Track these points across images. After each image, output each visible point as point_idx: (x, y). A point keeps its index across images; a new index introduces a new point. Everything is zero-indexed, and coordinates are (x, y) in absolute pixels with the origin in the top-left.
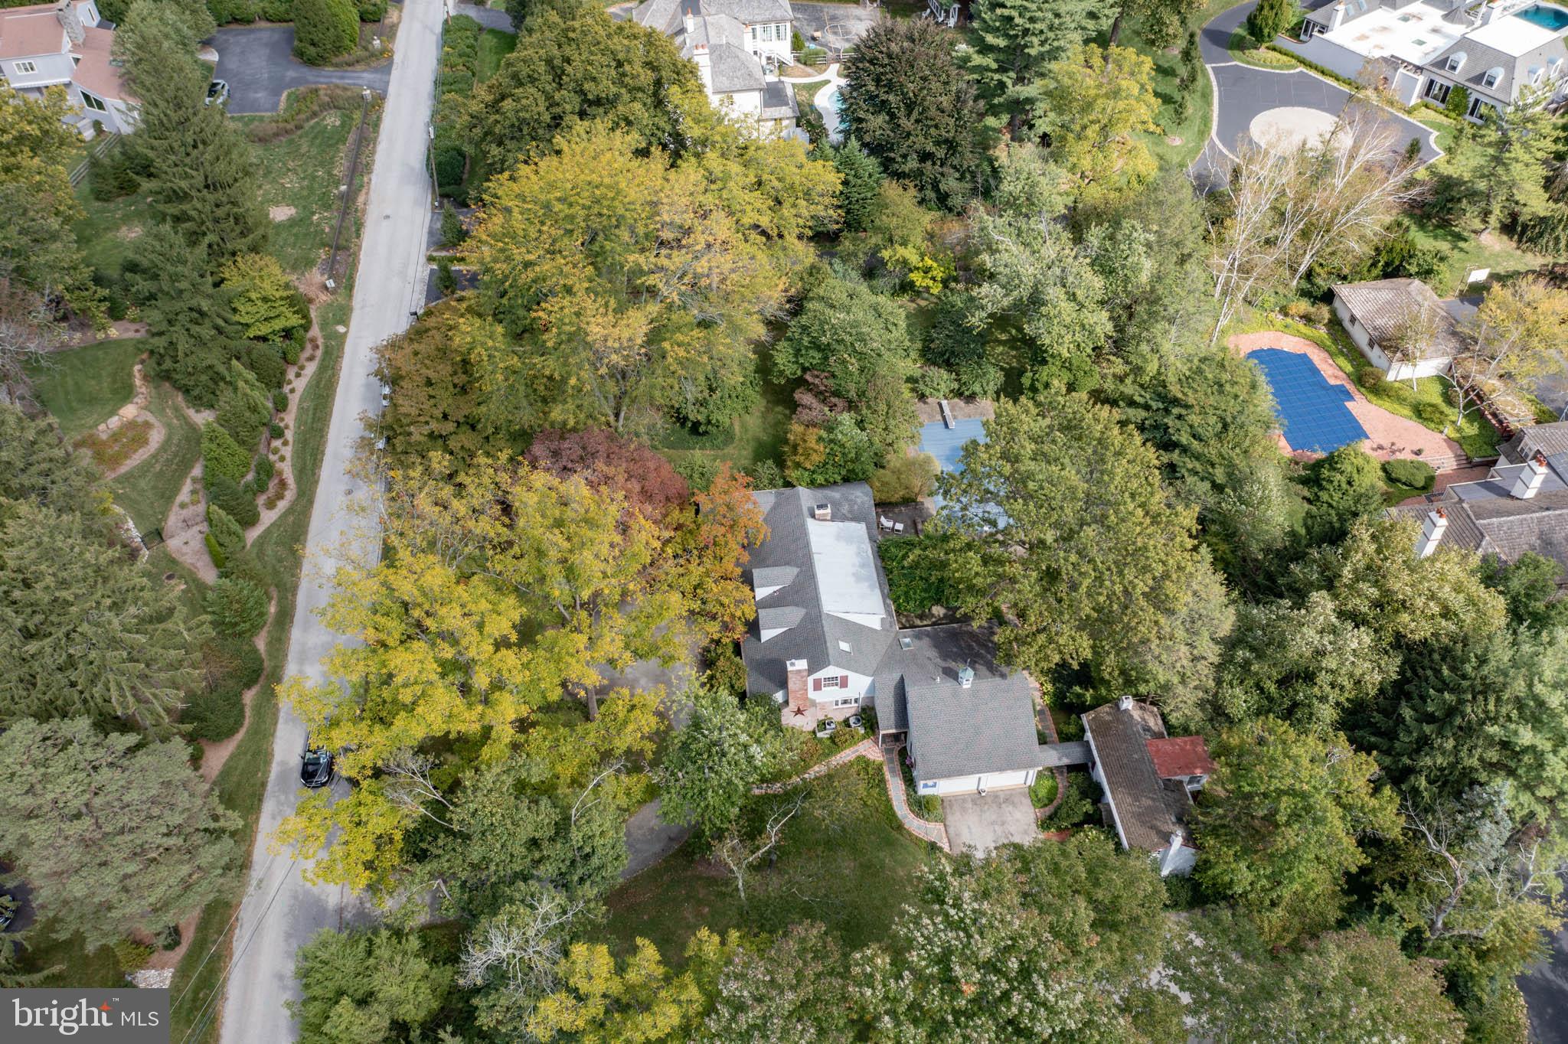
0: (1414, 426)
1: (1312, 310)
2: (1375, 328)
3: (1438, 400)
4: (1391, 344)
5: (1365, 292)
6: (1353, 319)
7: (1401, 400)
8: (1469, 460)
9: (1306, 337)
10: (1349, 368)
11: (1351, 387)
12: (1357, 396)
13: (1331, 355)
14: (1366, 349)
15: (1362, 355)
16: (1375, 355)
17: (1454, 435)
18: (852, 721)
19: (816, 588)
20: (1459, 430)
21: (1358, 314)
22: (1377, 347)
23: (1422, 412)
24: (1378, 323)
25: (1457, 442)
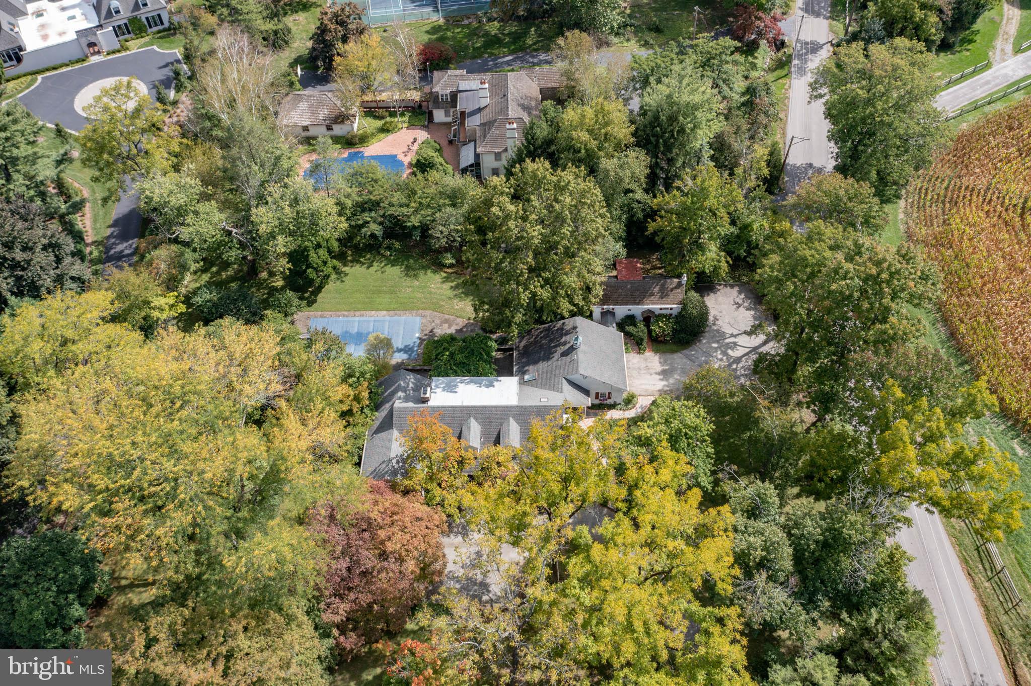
0: (390, 137)
2: (325, 120)
3: (380, 122)
4: (340, 118)
6: (306, 128)
7: (373, 135)
8: (424, 126)
10: (340, 146)
12: (362, 149)
15: (333, 137)
16: (339, 130)
17: (406, 125)
19: (496, 407)
20: (404, 122)
21: (304, 124)
22: (335, 127)
23: (384, 130)
24: (321, 117)
25: (411, 126)
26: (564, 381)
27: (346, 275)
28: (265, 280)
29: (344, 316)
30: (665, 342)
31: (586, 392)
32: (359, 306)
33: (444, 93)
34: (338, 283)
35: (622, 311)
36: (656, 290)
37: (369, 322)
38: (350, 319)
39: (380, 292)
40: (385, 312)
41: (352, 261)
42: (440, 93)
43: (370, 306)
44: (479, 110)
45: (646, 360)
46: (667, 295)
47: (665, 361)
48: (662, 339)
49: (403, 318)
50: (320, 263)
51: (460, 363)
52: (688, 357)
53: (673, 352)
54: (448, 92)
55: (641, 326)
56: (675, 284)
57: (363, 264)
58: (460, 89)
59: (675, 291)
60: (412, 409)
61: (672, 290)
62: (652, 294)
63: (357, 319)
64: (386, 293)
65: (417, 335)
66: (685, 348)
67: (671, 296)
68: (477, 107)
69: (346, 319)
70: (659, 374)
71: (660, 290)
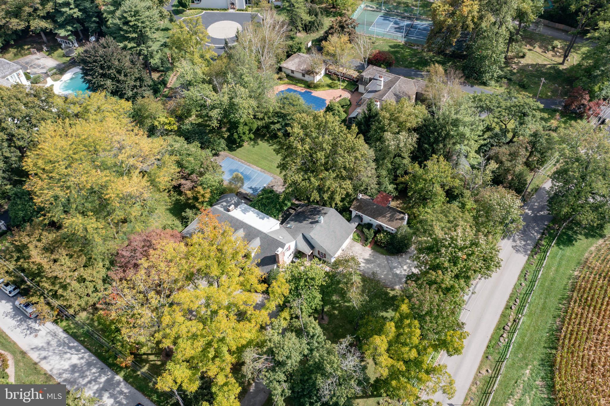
0: (331, 91)
1: (280, 75)
2: (303, 70)
3: (331, 81)
4: (310, 72)
5: (290, 62)
6: (293, 72)
7: (323, 86)
8: (351, 91)
9: (285, 84)
10: (303, 86)
11: (308, 90)
12: (312, 91)
13: (295, 85)
14: (303, 78)
15: (303, 80)
16: (307, 78)
17: (342, 88)
18: (294, 260)
19: (255, 229)
20: (342, 86)
21: (293, 69)
22: (306, 75)
23: (330, 86)
24: (301, 68)
25: (345, 89)
26: (301, 235)
27: (258, 145)
28: (222, 132)
29: (242, 162)
30: (379, 246)
31: (312, 247)
32: (251, 161)
33: (366, 77)
34: (252, 147)
35: (367, 219)
36: (388, 215)
37: (250, 169)
38: (243, 165)
39: (265, 159)
40: (260, 169)
41: (265, 140)
42: (364, 76)
43: (256, 163)
44: (376, 91)
45: (364, 250)
46: (393, 221)
47: (373, 256)
48: (379, 244)
49: (265, 175)
50: (242, 132)
51: (264, 204)
52: (387, 260)
53: (382, 254)
54: (369, 77)
55: (372, 231)
56: (400, 217)
57: (270, 143)
58: (375, 78)
59: (398, 221)
60: (221, 212)
61: (397, 219)
62: (385, 217)
63: (246, 166)
64: (268, 160)
65: (265, 185)
66: (390, 255)
67: (395, 222)
68: (375, 89)
69: (242, 164)
70: (365, 260)
71: (390, 216)
